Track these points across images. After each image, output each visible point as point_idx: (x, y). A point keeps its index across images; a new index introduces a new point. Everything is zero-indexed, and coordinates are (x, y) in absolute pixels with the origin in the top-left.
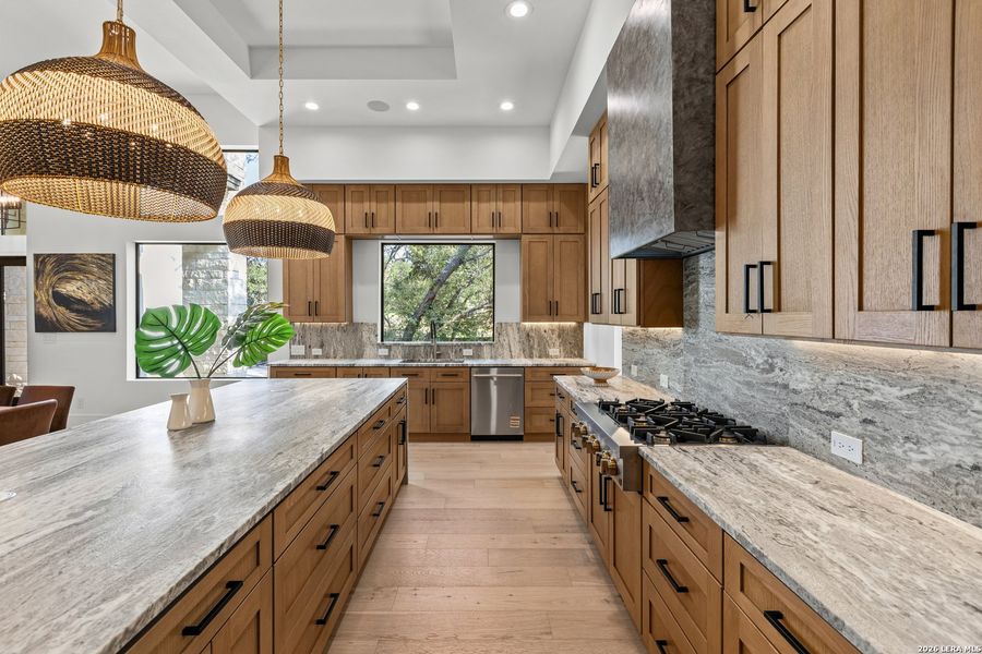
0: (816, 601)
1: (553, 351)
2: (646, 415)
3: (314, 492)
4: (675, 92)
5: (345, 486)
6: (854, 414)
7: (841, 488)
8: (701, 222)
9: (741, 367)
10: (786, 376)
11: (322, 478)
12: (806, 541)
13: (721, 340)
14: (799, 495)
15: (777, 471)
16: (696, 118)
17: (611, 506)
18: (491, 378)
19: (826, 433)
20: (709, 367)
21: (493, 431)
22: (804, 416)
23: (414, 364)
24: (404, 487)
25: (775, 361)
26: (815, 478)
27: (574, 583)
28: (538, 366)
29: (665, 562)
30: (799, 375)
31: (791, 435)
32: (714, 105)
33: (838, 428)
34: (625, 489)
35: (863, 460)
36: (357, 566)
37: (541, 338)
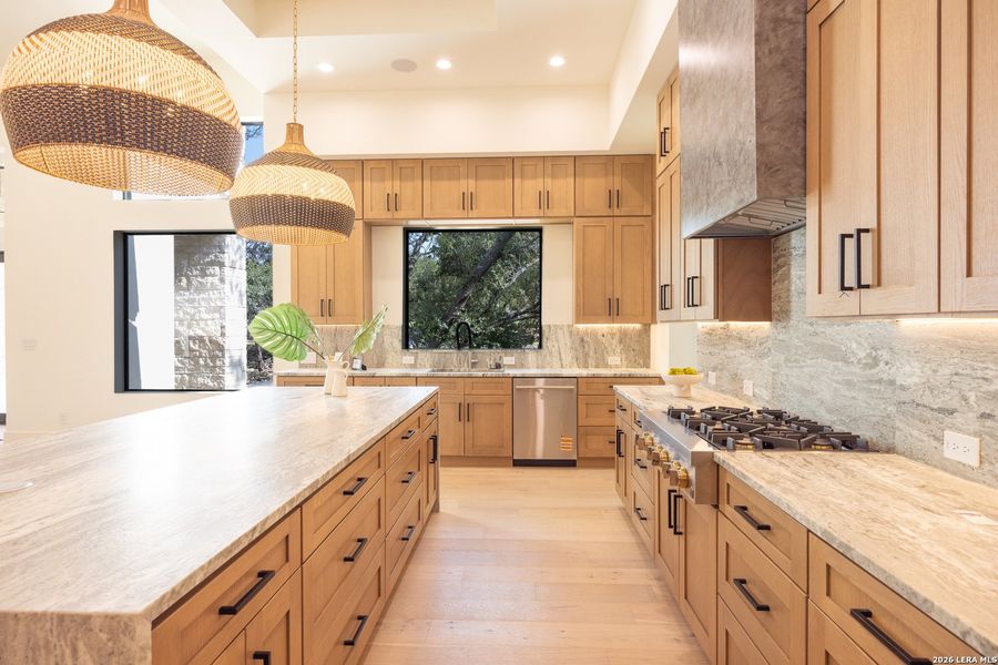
0: (904, 587)
1: (614, 360)
2: (723, 422)
3: (341, 496)
4: (758, 35)
5: (372, 499)
6: (970, 409)
7: (953, 492)
8: (790, 188)
9: (840, 364)
10: (893, 369)
11: (348, 482)
12: (902, 537)
13: (816, 334)
14: (901, 497)
15: (879, 476)
16: (783, 66)
17: (682, 530)
18: (536, 390)
19: (939, 434)
20: (802, 367)
21: (539, 456)
22: (913, 415)
23: (445, 374)
24: (434, 515)
25: (880, 353)
26: (923, 483)
27: (637, 620)
28: (594, 377)
29: (744, 581)
30: (907, 369)
31: (898, 442)
32: (805, 49)
33: (952, 427)
34: (697, 503)
35: (981, 462)
36: (386, 591)
37: (598, 343)
